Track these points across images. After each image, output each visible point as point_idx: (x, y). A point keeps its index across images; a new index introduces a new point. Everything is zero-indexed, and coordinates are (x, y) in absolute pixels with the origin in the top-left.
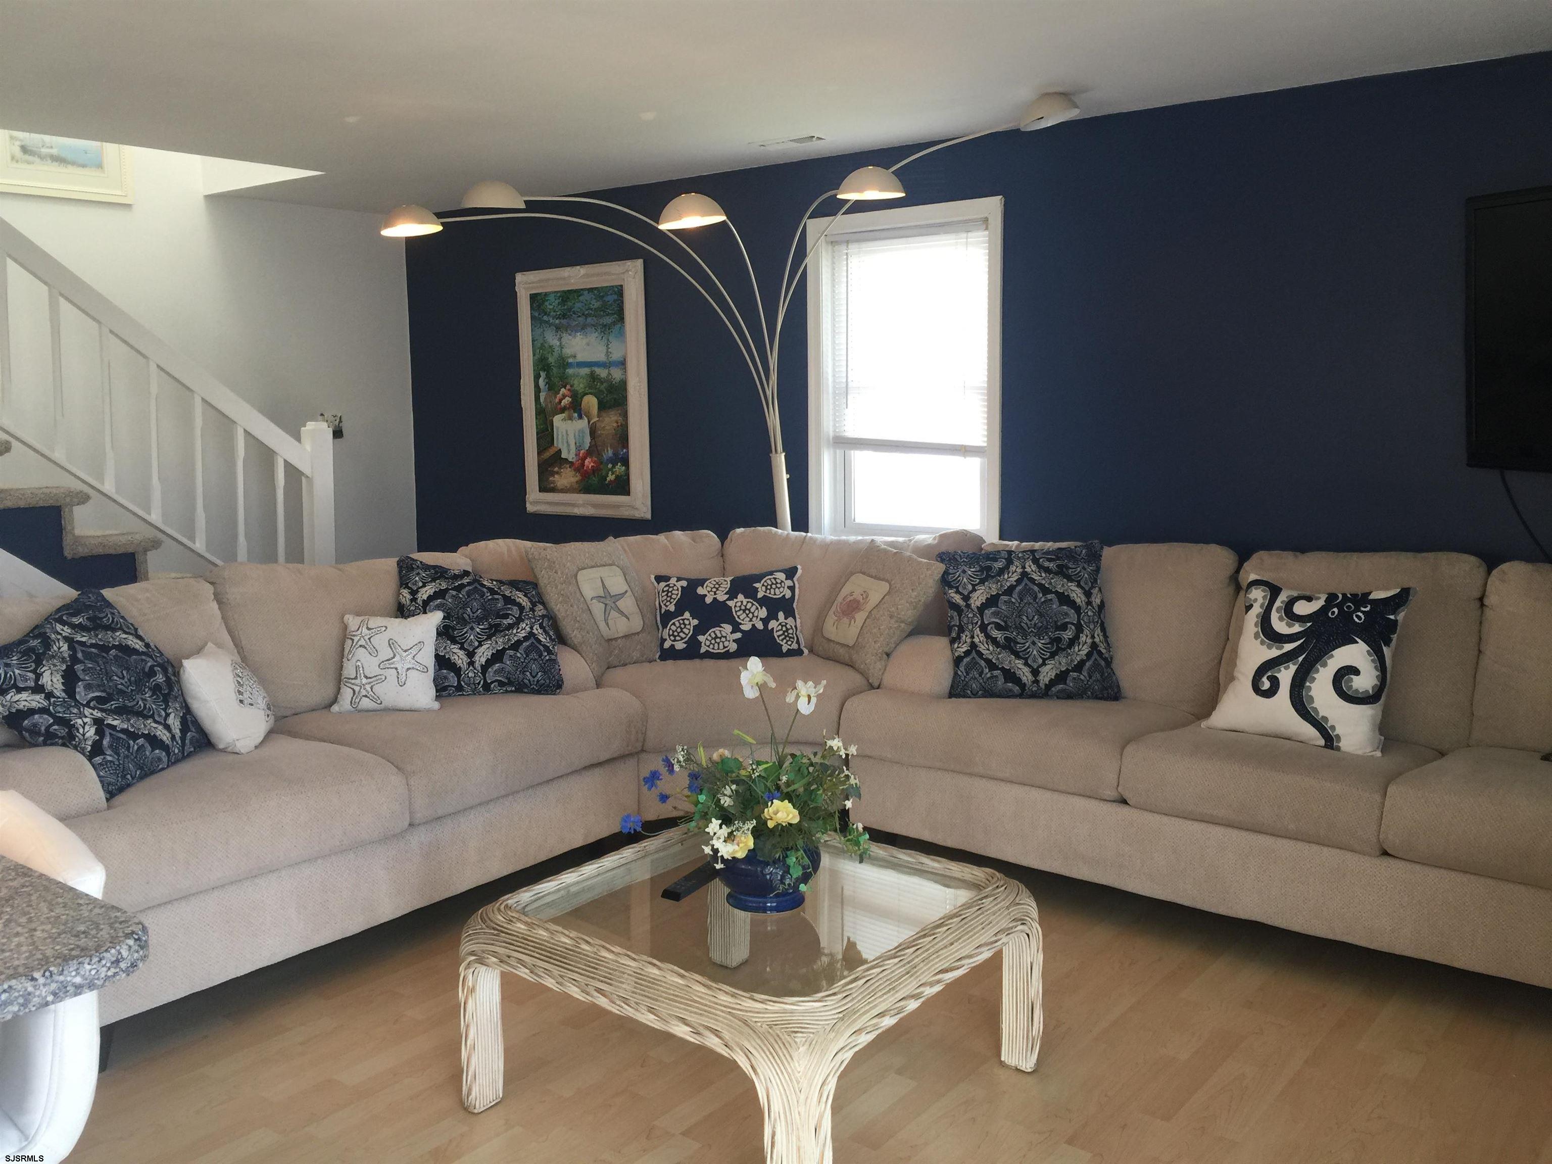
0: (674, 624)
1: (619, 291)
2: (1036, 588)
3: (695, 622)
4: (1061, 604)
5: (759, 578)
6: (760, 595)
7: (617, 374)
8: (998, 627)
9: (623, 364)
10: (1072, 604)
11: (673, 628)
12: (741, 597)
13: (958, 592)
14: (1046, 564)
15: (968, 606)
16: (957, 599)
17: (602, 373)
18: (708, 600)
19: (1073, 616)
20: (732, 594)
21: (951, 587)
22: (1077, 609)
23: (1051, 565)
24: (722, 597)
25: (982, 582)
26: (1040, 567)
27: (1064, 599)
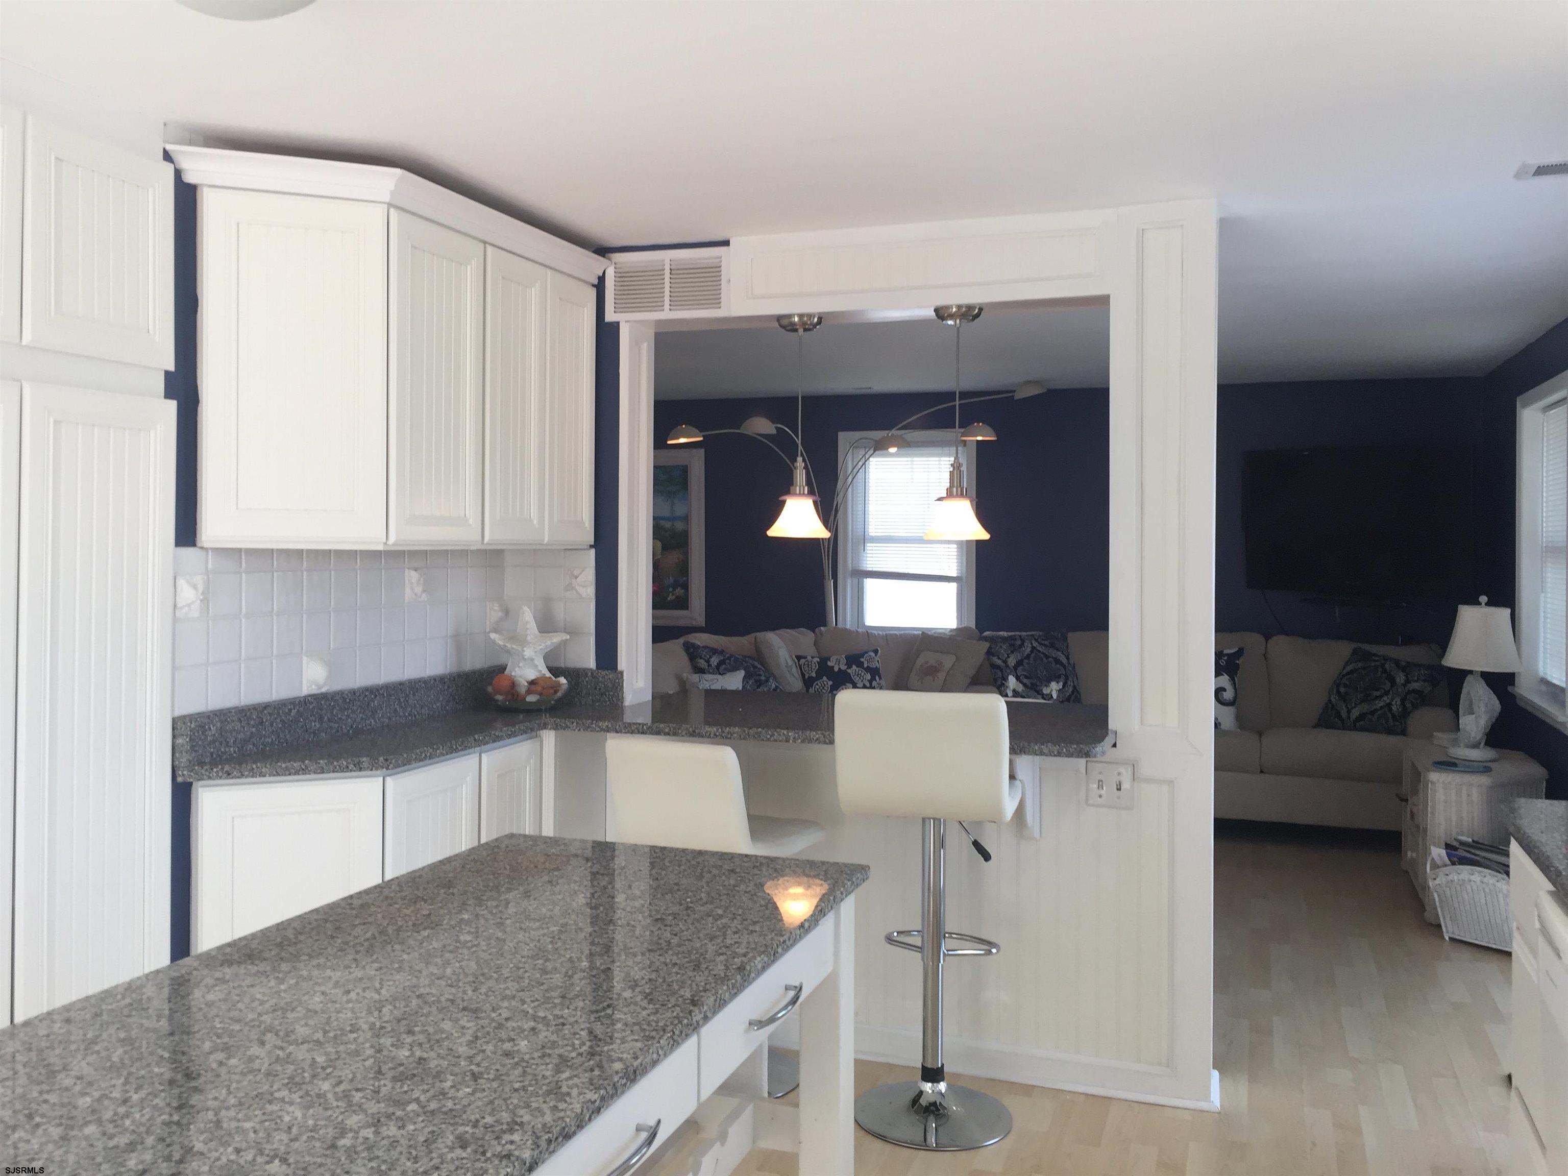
0: (817, 684)
1: (684, 470)
2: (1042, 656)
3: (830, 683)
4: (1056, 664)
5: (862, 656)
6: (865, 666)
7: (679, 526)
8: (1026, 677)
9: (686, 519)
10: (1062, 664)
11: (817, 687)
12: (854, 667)
13: (999, 658)
14: (1043, 642)
15: (1007, 666)
16: (999, 662)
17: (668, 525)
18: (836, 669)
19: (1063, 671)
20: (850, 667)
21: (994, 655)
22: (1064, 667)
23: (1046, 642)
24: (844, 667)
25: (1012, 652)
26: (1040, 644)
27: (1057, 661)
